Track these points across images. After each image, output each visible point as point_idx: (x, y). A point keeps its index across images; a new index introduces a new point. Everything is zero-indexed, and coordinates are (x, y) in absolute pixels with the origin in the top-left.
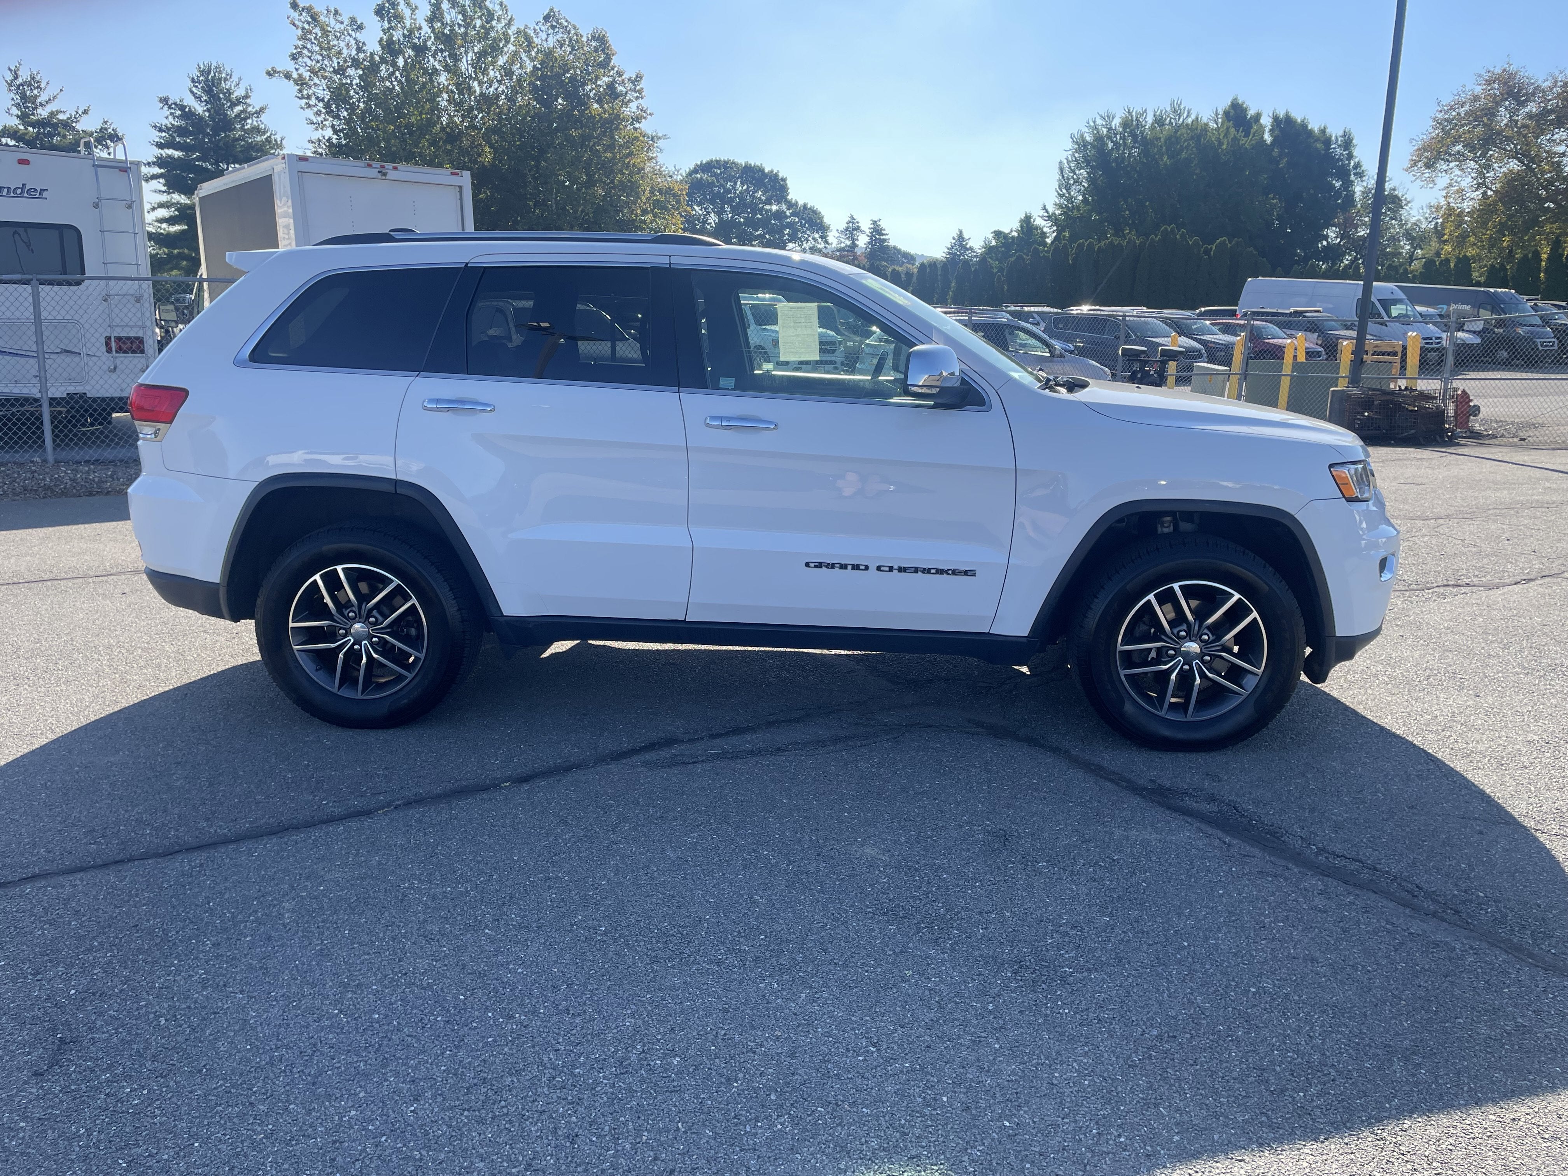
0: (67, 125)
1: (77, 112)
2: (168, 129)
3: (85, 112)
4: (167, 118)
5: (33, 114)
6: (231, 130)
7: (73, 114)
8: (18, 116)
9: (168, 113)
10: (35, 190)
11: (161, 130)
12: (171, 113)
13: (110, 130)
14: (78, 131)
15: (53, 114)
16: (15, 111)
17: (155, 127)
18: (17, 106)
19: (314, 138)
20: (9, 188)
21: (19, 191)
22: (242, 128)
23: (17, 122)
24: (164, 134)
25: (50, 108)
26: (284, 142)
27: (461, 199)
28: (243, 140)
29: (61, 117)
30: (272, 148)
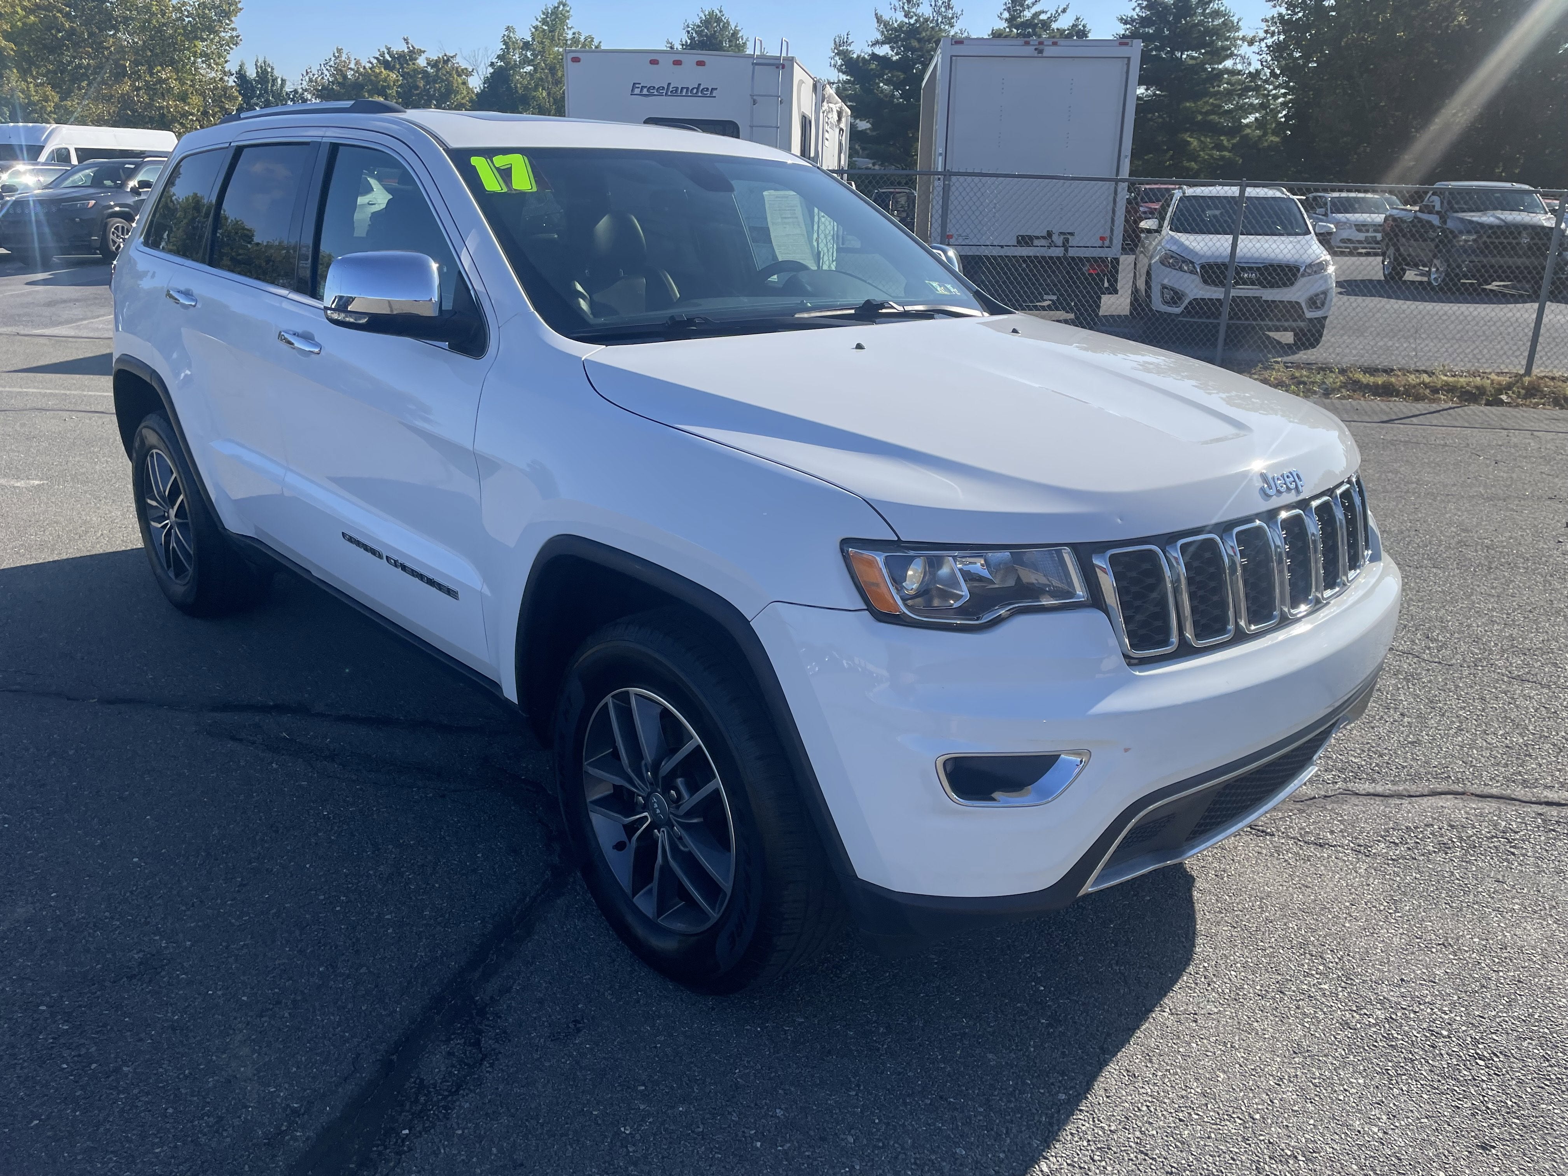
0: (1046, 25)
1: (1057, 11)
2: (1133, 20)
3: (1064, 11)
4: (1134, 9)
5: (1020, 17)
6: (1191, 16)
7: (1054, 13)
8: (1006, 20)
9: (1136, 4)
10: (708, 89)
11: (1126, 23)
12: (1139, 4)
13: (1080, 27)
14: (1053, 30)
15: (1037, 15)
16: (1006, 15)
17: (1122, 19)
18: (1008, 9)
19: (1269, 16)
20: (687, 89)
21: (695, 91)
22: (1203, 14)
23: (1006, 25)
24: (1128, 26)
25: (1034, 10)
26: (1240, 23)
27: (1127, 72)
28: (1202, 25)
29: (1043, 17)
30: (1228, 31)
